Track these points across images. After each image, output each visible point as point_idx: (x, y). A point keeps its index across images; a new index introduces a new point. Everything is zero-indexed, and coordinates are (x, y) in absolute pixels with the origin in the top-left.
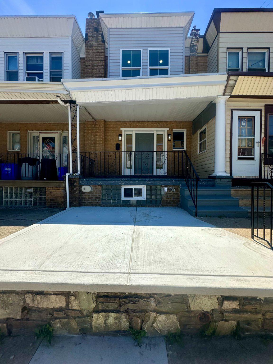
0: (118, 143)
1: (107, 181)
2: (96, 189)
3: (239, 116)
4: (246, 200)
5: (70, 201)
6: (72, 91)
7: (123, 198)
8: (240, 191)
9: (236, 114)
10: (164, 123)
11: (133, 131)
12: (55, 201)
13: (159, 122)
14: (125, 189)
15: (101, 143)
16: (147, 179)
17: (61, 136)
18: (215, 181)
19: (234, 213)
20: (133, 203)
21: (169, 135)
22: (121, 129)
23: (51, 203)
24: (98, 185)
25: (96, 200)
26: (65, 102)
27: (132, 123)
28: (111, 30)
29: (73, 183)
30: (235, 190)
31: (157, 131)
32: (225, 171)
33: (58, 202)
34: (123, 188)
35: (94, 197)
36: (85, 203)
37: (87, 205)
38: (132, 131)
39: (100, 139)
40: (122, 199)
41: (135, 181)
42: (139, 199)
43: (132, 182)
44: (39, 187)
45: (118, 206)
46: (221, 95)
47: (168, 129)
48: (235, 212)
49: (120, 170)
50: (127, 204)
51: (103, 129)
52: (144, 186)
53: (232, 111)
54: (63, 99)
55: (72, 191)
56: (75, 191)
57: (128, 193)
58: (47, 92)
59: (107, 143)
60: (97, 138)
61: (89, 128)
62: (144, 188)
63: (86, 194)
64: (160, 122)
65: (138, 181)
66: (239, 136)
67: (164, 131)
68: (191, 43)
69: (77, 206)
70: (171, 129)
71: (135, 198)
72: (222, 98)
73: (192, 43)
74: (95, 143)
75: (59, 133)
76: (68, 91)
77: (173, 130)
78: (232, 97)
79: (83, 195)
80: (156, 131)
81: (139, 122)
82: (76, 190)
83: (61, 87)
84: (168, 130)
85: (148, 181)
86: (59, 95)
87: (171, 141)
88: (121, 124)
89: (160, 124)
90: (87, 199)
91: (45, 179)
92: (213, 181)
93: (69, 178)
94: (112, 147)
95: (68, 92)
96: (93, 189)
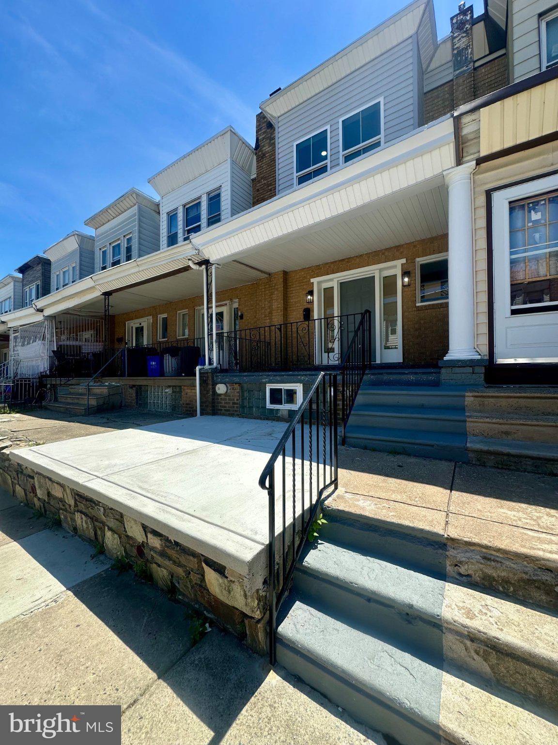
0: (305, 307)
1: (245, 376)
2: (233, 389)
3: (510, 203)
4: (488, 420)
5: (201, 406)
6: (202, 248)
7: (269, 406)
8: (492, 397)
9: (501, 201)
10: (395, 251)
11: (333, 281)
12: (190, 406)
13: (383, 251)
14: (272, 390)
15: (279, 311)
16: (301, 373)
17: (231, 309)
18: (440, 373)
19: (429, 448)
20: (282, 415)
21: (405, 273)
22: (312, 280)
23: (186, 409)
24: (236, 383)
25: (234, 407)
26: (200, 264)
27: (329, 267)
28: (280, 119)
29: (206, 381)
30: (476, 394)
31: (381, 270)
32: (475, 348)
33: (193, 407)
34: (269, 387)
35: (231, 402)
36: (221, 410)
37: (224, 415)
38: (331, 280)
39: (277, 304)
40: (267, 408)
41: (283, 375)
42: (293, 409)
43: (278, 378)
44: (178, 386)
45: (261, 419)
46: (453, 168)
47: (404, 261)
48: (433, 446)
49: (311, 356)
50: (273, 416)
51: (280, 287)
52: (298, 384)
53: (489, 194)
54: (197, 262)
55: (205, 392)
56: (208, 392)
57: (276, 396)
58: (178, 258)
59: (291, 309)
60: (273, 304)
61: (261, 289)
62: (299, 388)
63: (223, 397)
64: (386, 249)
65: (288, 375)
66: (511, 253)
67: (395, 267)
68: (453, 49)
69: (210, 415)
70: (411, 261)
71: (285, 407)
72: (455, 172)
73: (455, 47)
74: (270, 313)
75: (228, 304)
76: (196, 250)
77: (418, 259)
78: (480, 161)
79: (218, 399)
80: (376, 271)
81: (343, 260)
82: (209, 390)
83: (190, 246)
84: (402, 265)
85: (303, 375)
86: (190, 258)
87: (412, 286)
88: (313, 271)
89: (387, 253)
90: (223, 404)
91: (183, 375)
92: (435, 373)
93: (200, 373)
94: (296, 315)
95: (197, 252)
96: (230, 389)
